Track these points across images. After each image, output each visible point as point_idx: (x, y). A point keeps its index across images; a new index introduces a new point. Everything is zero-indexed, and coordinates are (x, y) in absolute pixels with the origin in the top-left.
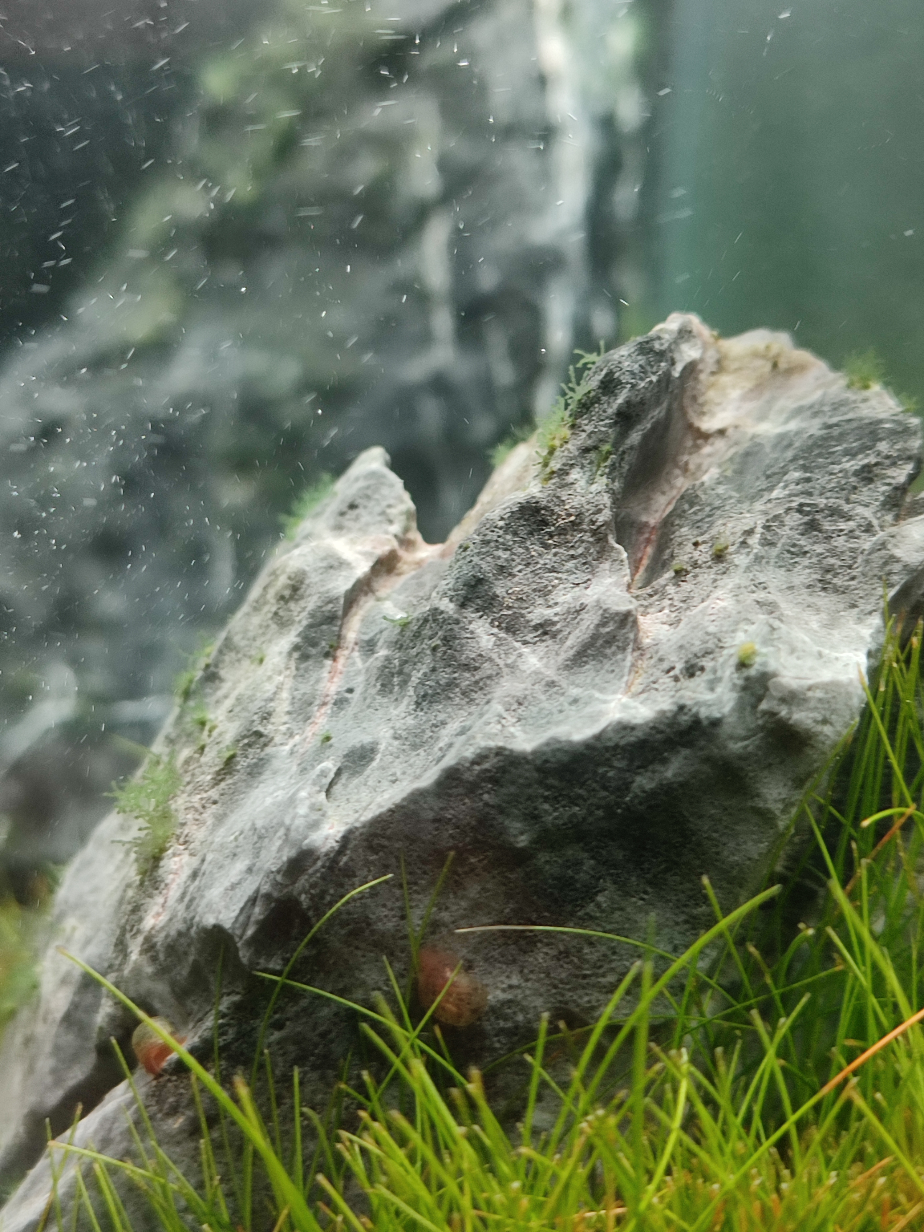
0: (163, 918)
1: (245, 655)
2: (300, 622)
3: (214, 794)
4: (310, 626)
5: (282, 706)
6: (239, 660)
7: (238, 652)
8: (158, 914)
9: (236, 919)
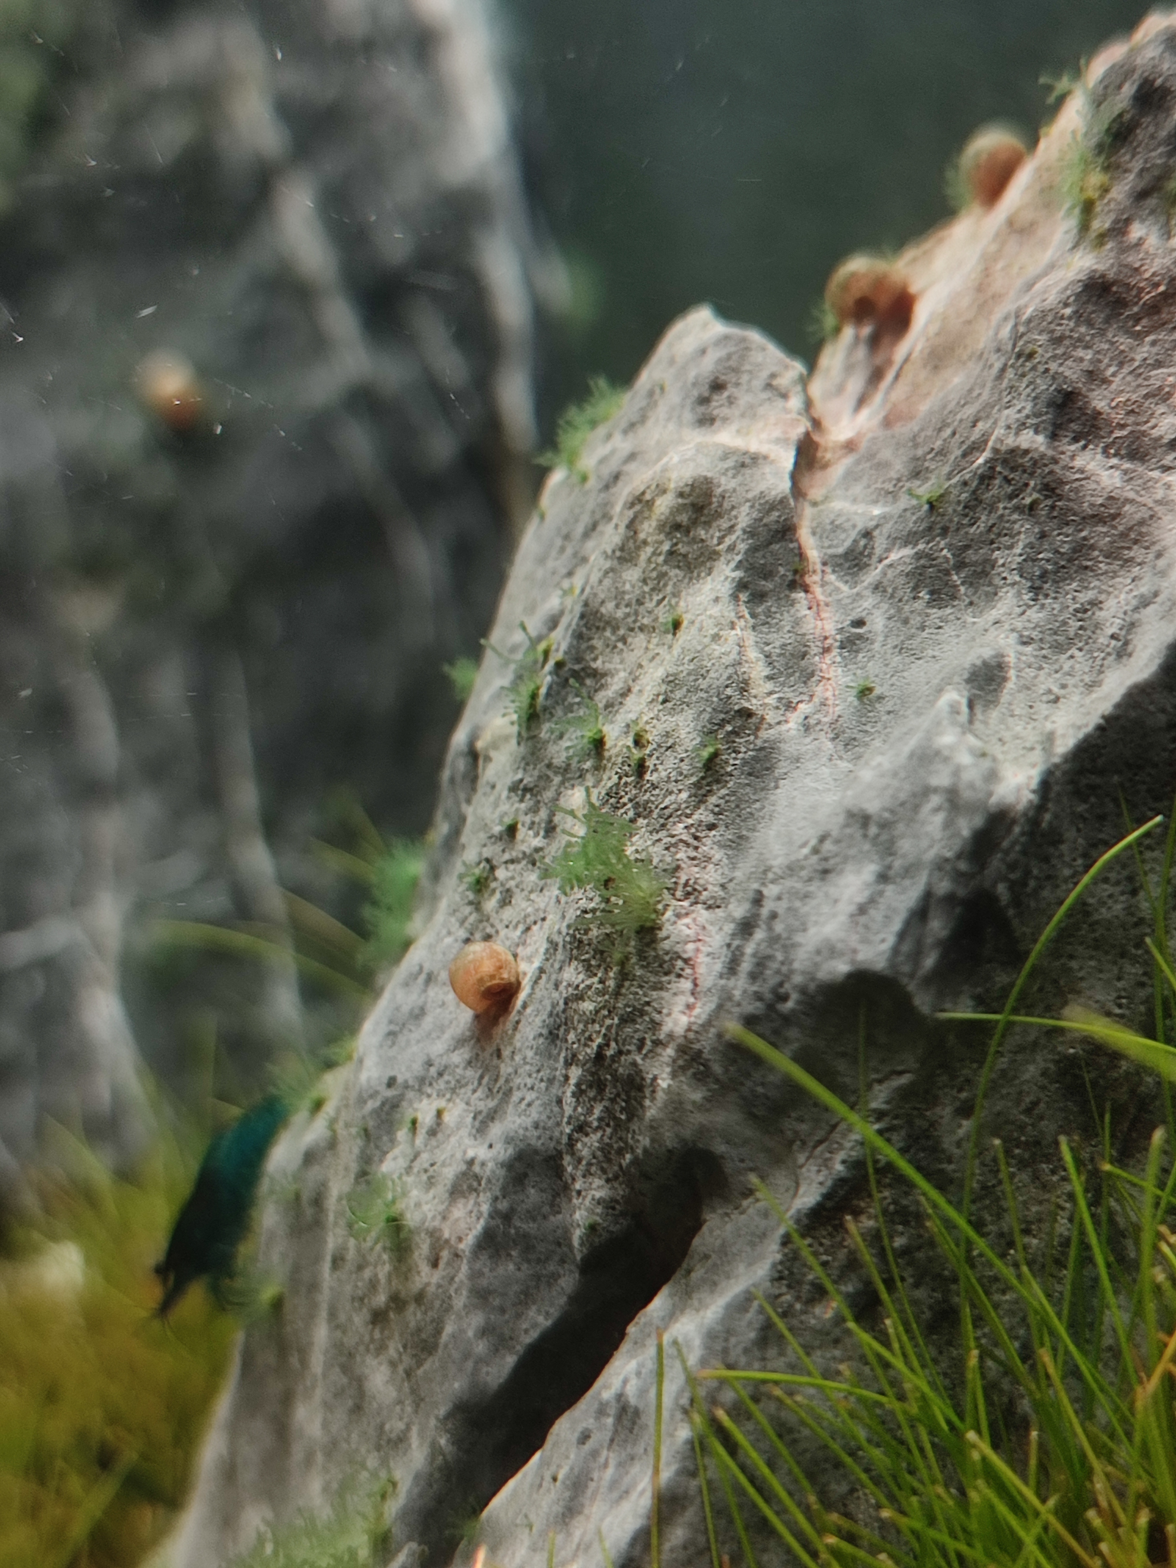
0: (702, 1010)
1: (632, 630)
2: (731, 549)
3: (703, 815)
4: (753, 550)
5: (758, 670)
6: (623, 640)
7: (615, 629)
8: (690, 1007)
9: (895, 951)
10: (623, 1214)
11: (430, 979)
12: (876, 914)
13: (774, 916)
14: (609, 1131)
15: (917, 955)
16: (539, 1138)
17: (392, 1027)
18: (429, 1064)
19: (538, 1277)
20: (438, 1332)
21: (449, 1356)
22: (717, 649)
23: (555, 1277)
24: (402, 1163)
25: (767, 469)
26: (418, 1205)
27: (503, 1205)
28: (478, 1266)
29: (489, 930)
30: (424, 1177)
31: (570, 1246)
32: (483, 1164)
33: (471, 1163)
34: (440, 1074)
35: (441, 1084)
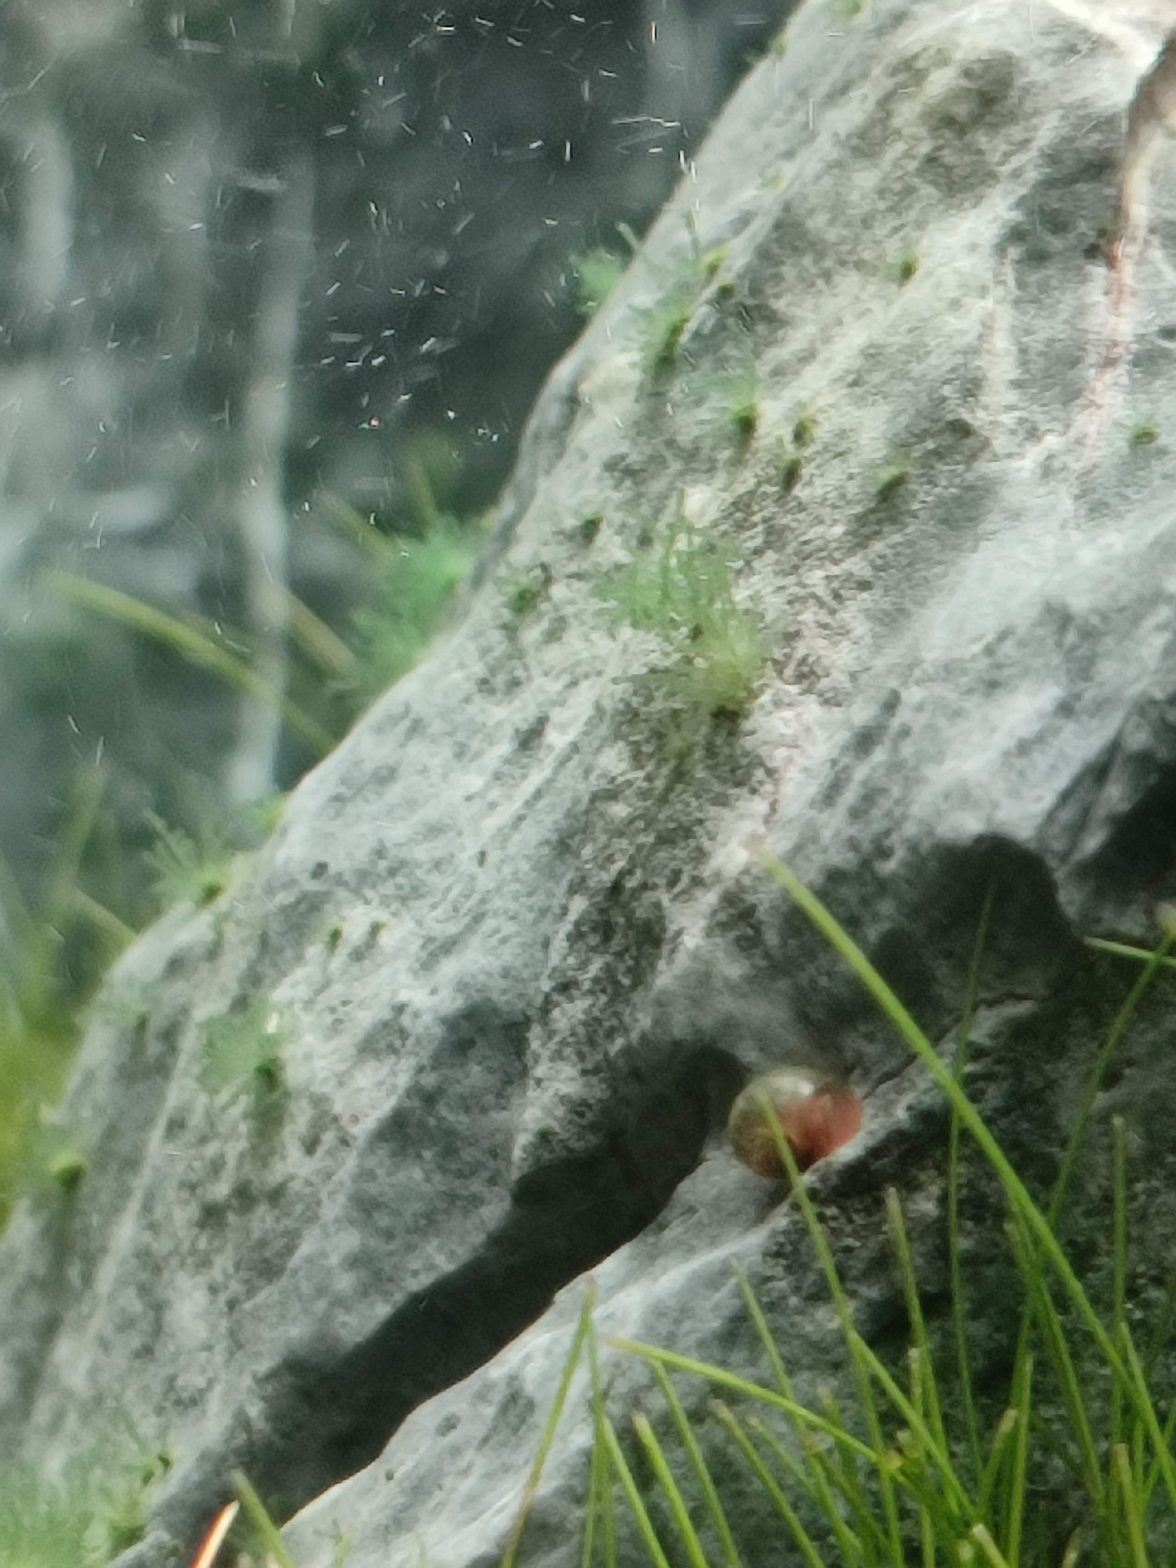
3: (858, 566)
9: (1051, 817)
10: (593, 1127)
11: (417, 728)
12: (1041, 759)
13: (905, 732)
14: (603, 999)
15: (1078, 828)
16: (504, 992)
17: (342, 790)
18: (380, 853)
19: (452, 1197)
20: (290, 1250)
21: (296, 1288)
22: (952, 322)
23: (476, 1201)
24: (303, 992)
25: (1106, 64)
26: (308, 1057)
27: (430, 1080)
28: (371, 1162)
29: (520, 673)
30: (329, 1019)
31: (508, 1160)
32: (416, 1015)
33: (400, 1009)
34: (392, 872)
35: (388, 888)
